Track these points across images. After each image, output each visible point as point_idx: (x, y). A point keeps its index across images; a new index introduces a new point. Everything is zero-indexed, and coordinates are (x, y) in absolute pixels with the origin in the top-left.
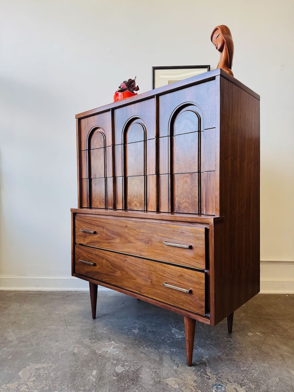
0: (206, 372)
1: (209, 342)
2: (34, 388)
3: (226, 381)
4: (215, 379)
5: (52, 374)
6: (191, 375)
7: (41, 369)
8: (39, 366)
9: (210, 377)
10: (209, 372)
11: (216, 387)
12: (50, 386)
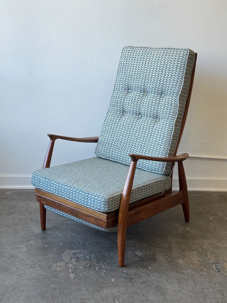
0: (207, 255)
1: (207, 234)
2: (78, 265)
3: (222, 261)
4: (214, 260)
5: (87, 257)
6: (195, 257)
7: (77, 254)
8: (74, 251)
9: (211, 259)
10: (209, 256)
11: (215, 264)
12: (90, 264)
